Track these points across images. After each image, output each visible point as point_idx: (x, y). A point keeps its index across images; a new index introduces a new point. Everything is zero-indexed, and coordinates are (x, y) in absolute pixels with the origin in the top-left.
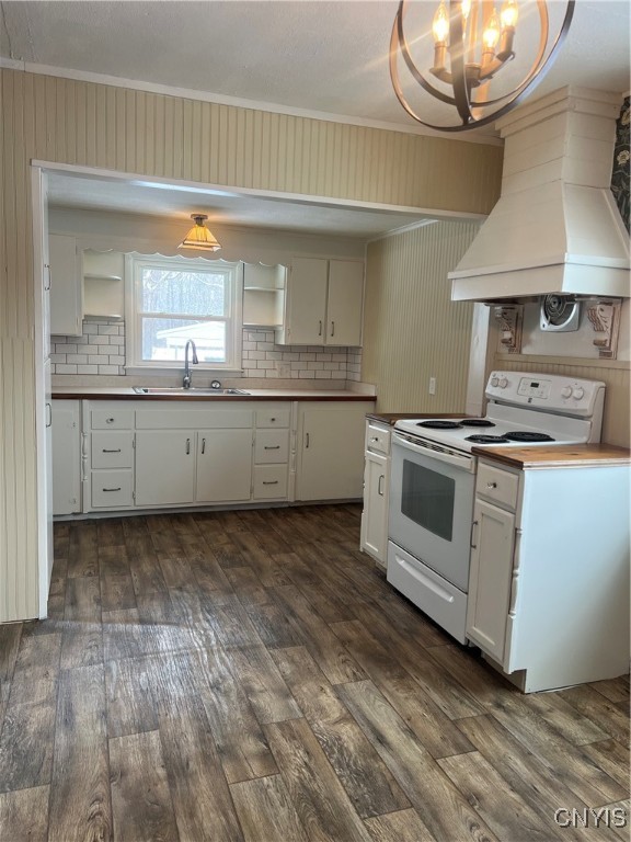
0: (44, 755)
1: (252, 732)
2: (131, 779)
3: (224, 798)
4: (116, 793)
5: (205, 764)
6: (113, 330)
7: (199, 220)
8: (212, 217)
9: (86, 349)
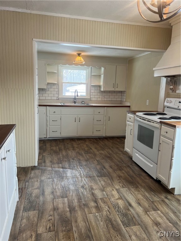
0: (37, 202)
1: (93, 200)
2: (60, 211)
3: (85, 218)
4: (56, 214)
5: (80, 208)
6: (55, 87)
7: (79, 55)
8: (83, 54)
9: (48, 92)
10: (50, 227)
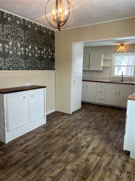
10: (75, 169)
